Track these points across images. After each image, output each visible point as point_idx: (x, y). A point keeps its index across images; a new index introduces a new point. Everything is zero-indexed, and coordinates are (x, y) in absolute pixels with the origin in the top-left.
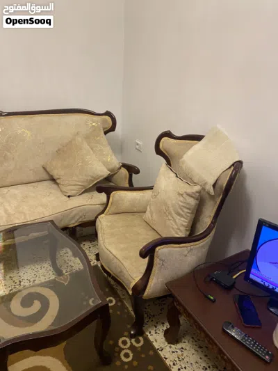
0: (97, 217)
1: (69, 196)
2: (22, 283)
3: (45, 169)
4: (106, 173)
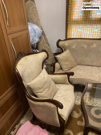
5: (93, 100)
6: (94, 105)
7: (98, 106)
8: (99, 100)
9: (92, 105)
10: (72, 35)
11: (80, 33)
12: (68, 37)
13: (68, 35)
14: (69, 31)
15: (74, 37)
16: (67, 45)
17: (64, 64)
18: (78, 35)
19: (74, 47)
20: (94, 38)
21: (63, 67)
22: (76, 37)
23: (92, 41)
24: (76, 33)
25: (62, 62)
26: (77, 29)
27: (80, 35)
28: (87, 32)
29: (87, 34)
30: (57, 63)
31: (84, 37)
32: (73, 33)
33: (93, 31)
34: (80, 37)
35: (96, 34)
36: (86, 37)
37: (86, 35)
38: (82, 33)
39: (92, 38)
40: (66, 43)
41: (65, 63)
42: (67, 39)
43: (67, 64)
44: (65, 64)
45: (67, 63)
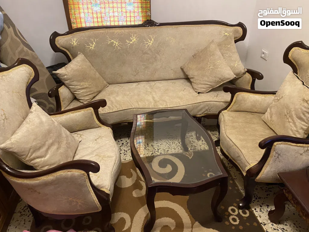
0: (220, 112)
1: (199, 93)
2: (159, 151)
3: (182, 69)
4: (232, 76)
5: (152, 145)
6: (154, 153)
7: (163, 152)
8: (161, 142)
9: (152, 154)
10: (83, 20)
11: (99, 15)
12: (74, 26)
13: (72, 20)
14: (73, 11)
15: (88, 25)
16: (75, 44)
17: (79, 87)
18: (96, 20)
19: (92, 47)
20: (129, 24)
21: (80, 93)
22: (92, 25)
23: (126, 30)
24: (91, 15)
25: (75, 83)
26: (89, 6)
27: (100, 20)
28: (114, 12)
29: (114, 16)
30: (63, 86)
31: (108, 24)
32: (82, 15)
33: (124, 10)
34: (100, 24)
35: (132, 15)
36: (112, 24)
37: (112, 19)
38: (103, 15)
39: (125, 24)
40: (74, 40)
41: (82, 84)
42: (72, 31)
43: (85, 86)
44: (83, 87)
45: (87, 83)
